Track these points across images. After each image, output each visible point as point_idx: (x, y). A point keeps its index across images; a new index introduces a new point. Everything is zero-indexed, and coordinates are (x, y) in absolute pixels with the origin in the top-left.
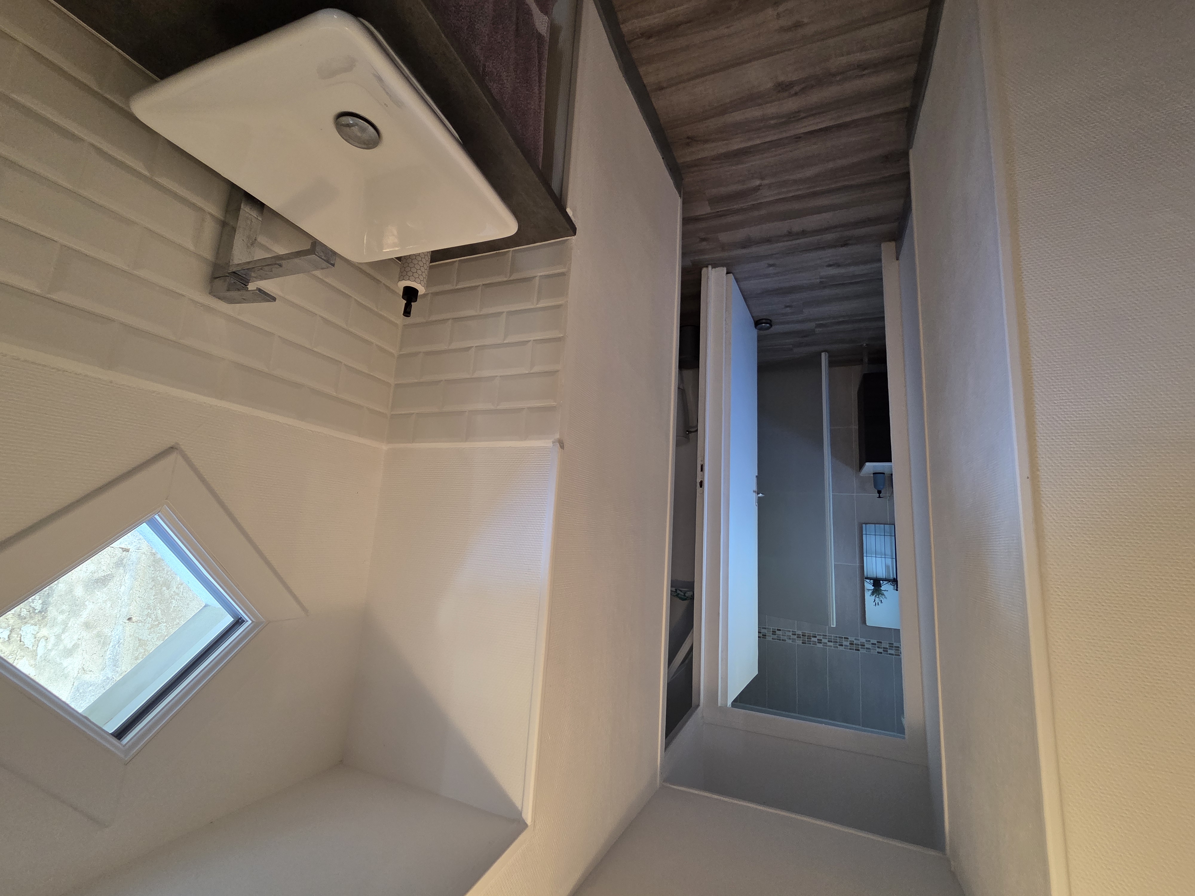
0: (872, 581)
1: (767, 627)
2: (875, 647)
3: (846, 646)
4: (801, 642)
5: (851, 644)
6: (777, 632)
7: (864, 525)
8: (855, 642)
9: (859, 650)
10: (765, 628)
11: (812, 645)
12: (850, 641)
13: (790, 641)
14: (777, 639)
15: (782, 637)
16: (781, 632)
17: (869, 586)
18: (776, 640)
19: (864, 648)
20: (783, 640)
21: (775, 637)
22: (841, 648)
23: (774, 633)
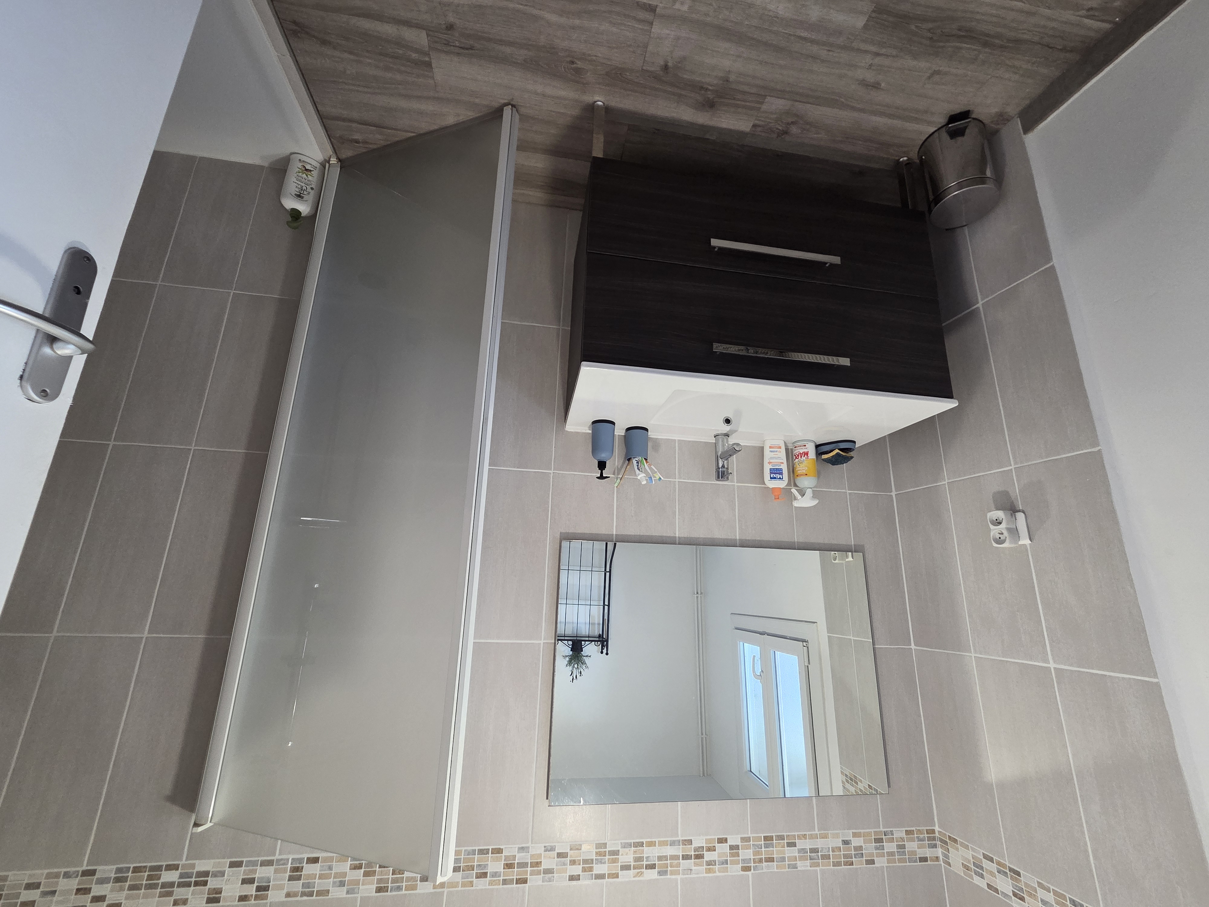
0: (570, 643)
1: (277, 857)
2: (564, 864)
3: (495, 874)
4: (374, 887)
5: (509, 866)
6: (308, 869)
7: (565, 544)
8: (520, 857)
9: (525, 881)
10: (269, 863)
11: (404, 892)
12: (506, 858)
13: (339, 893)
14: (303, 894)
15: (318, 884)
16: (318, 866)
17: (564, 649)
18: (299, 898)
19: (539, 873)
20: (319, 893)
21: (297, 886)
22: (481, 884)
23: (296, 872)
